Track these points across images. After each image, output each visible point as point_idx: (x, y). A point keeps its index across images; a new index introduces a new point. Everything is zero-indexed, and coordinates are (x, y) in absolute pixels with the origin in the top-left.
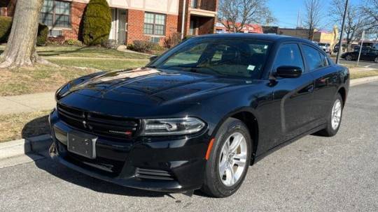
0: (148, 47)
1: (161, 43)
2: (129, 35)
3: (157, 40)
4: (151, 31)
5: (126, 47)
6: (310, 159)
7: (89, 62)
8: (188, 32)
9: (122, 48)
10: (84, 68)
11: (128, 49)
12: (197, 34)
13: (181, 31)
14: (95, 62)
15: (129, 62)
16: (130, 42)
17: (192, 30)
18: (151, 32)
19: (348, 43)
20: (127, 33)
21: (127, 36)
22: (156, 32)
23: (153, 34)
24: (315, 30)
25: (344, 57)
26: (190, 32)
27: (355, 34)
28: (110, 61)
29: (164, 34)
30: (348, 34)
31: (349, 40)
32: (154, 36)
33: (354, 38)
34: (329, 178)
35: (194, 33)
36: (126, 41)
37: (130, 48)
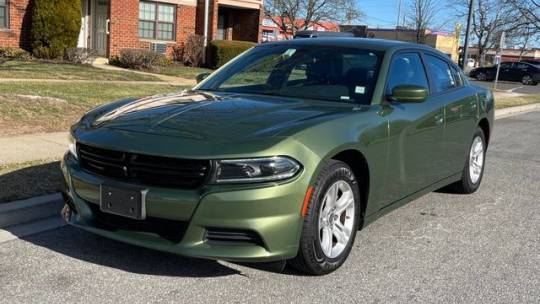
0: (145, 60)
1: (168, 54)
2: (112, 40)
3: (162, 48)
4: (151, 33)
5: (107, 61)
6: (415, 238)
7: (43, 87)
8: (214, 35)
9: (100, 62)
10: (35, 97)
11: (111, 63)
12: (230, 37)
13: (203, 34)
14: (54, 87)
15: (114, 86)
16: (115, 52)
17: (221, 31)
18: (152, 36)
19: (481, 52)
20: (108, 36)
21: (108, 42)
22: (159, 34)
23: (154, 37)
24: (427, 32)
25: (474, 74)
26: (218, 35)
27: (490, 38)
28: (81, 85)
29: (174, 38)
30: (480, 37)
31: (481, 48)
32: (156, 42)
33: (489, 45)
34: (444, 266)
35: (225, 37)
36: (108, 51)
37: (115, 63)
